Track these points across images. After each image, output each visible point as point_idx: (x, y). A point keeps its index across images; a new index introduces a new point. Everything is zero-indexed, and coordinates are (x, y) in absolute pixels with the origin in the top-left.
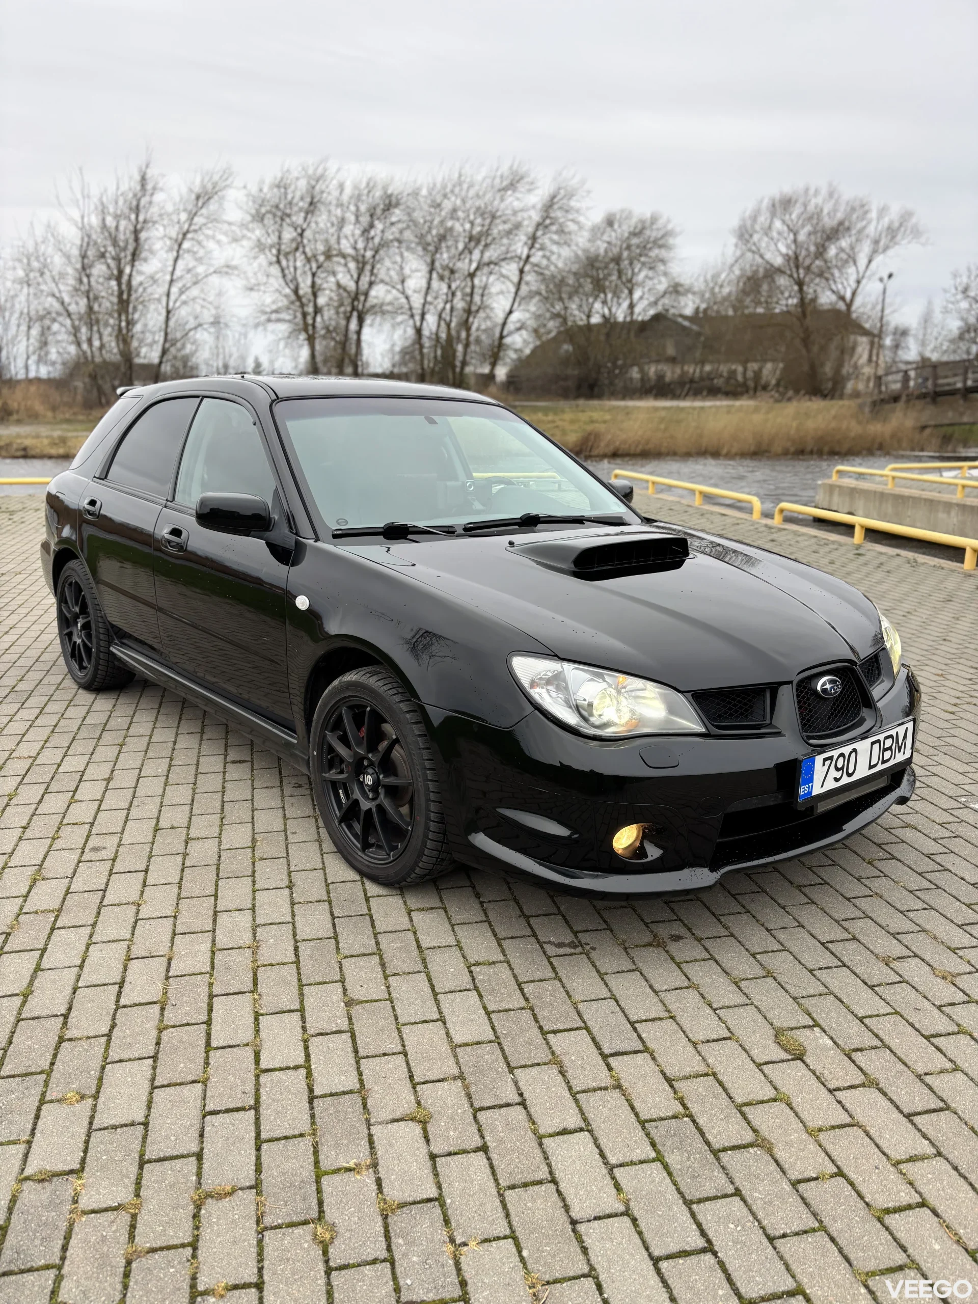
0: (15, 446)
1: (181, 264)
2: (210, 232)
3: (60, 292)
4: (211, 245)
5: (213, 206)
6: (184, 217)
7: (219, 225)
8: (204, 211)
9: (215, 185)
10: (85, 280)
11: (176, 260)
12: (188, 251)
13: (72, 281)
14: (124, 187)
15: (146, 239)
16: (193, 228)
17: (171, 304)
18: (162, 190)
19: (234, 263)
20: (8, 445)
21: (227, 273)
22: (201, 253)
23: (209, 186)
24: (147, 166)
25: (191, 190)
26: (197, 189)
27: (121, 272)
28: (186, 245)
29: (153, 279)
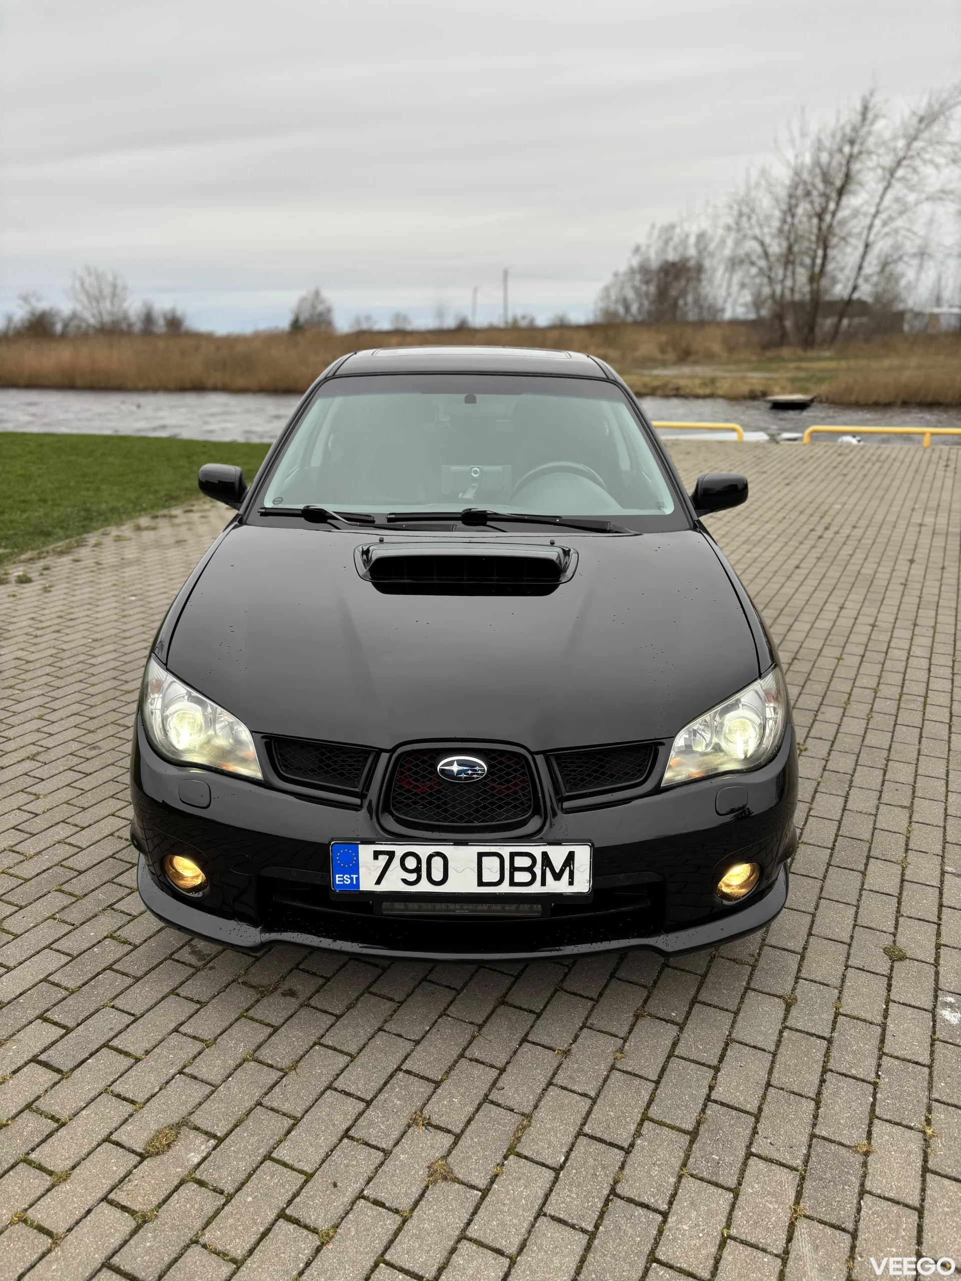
0: (671, 386)
1: (889, 196)
2: (927, 156)
3: (763, 234)
4: (929, 170)
5: (936, 128)
6: (901, 143)
7: (939, 148)
8: (926, 135)
9: (942, 105)
10: (789, 219)
11: (886, 189)
12: (902, 179)
13: (776, 224)
14: (843, 120)
15: (859, 171)
16: (911, 153)
17: (872, 237)
18: (884, 116)
19: (950, 187)
20: (665, 386)
21: (941, 199)
22: (915, 179)
23: (936, 107)
24: (872, 94)
25: (914, 113)
26: (921, 112)
27: (824, 210)
28: (900, 173)
29: (856, 213)
